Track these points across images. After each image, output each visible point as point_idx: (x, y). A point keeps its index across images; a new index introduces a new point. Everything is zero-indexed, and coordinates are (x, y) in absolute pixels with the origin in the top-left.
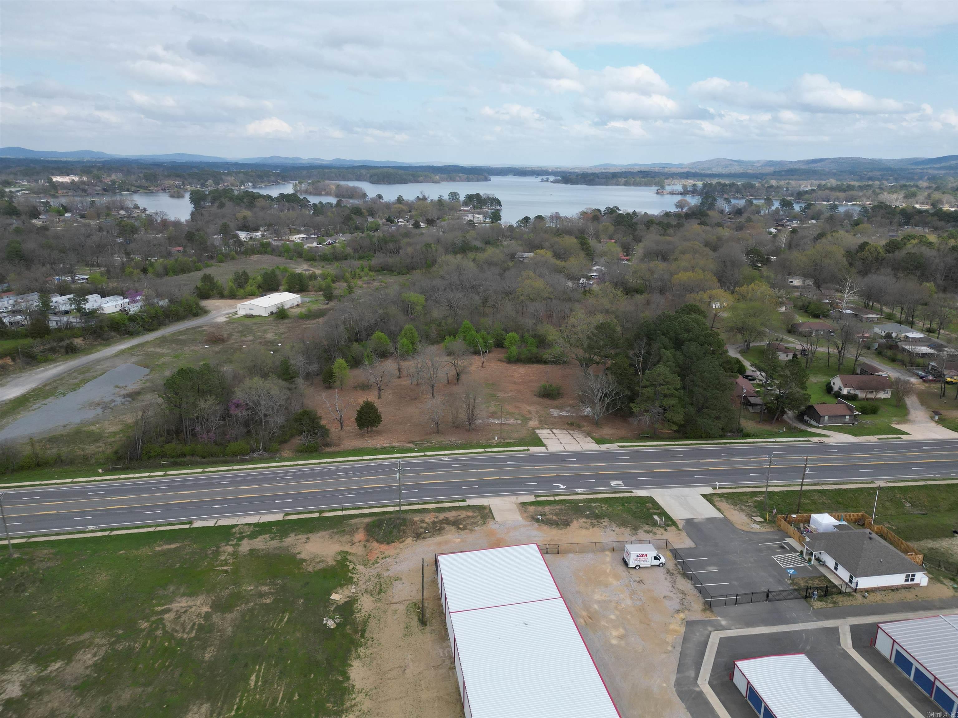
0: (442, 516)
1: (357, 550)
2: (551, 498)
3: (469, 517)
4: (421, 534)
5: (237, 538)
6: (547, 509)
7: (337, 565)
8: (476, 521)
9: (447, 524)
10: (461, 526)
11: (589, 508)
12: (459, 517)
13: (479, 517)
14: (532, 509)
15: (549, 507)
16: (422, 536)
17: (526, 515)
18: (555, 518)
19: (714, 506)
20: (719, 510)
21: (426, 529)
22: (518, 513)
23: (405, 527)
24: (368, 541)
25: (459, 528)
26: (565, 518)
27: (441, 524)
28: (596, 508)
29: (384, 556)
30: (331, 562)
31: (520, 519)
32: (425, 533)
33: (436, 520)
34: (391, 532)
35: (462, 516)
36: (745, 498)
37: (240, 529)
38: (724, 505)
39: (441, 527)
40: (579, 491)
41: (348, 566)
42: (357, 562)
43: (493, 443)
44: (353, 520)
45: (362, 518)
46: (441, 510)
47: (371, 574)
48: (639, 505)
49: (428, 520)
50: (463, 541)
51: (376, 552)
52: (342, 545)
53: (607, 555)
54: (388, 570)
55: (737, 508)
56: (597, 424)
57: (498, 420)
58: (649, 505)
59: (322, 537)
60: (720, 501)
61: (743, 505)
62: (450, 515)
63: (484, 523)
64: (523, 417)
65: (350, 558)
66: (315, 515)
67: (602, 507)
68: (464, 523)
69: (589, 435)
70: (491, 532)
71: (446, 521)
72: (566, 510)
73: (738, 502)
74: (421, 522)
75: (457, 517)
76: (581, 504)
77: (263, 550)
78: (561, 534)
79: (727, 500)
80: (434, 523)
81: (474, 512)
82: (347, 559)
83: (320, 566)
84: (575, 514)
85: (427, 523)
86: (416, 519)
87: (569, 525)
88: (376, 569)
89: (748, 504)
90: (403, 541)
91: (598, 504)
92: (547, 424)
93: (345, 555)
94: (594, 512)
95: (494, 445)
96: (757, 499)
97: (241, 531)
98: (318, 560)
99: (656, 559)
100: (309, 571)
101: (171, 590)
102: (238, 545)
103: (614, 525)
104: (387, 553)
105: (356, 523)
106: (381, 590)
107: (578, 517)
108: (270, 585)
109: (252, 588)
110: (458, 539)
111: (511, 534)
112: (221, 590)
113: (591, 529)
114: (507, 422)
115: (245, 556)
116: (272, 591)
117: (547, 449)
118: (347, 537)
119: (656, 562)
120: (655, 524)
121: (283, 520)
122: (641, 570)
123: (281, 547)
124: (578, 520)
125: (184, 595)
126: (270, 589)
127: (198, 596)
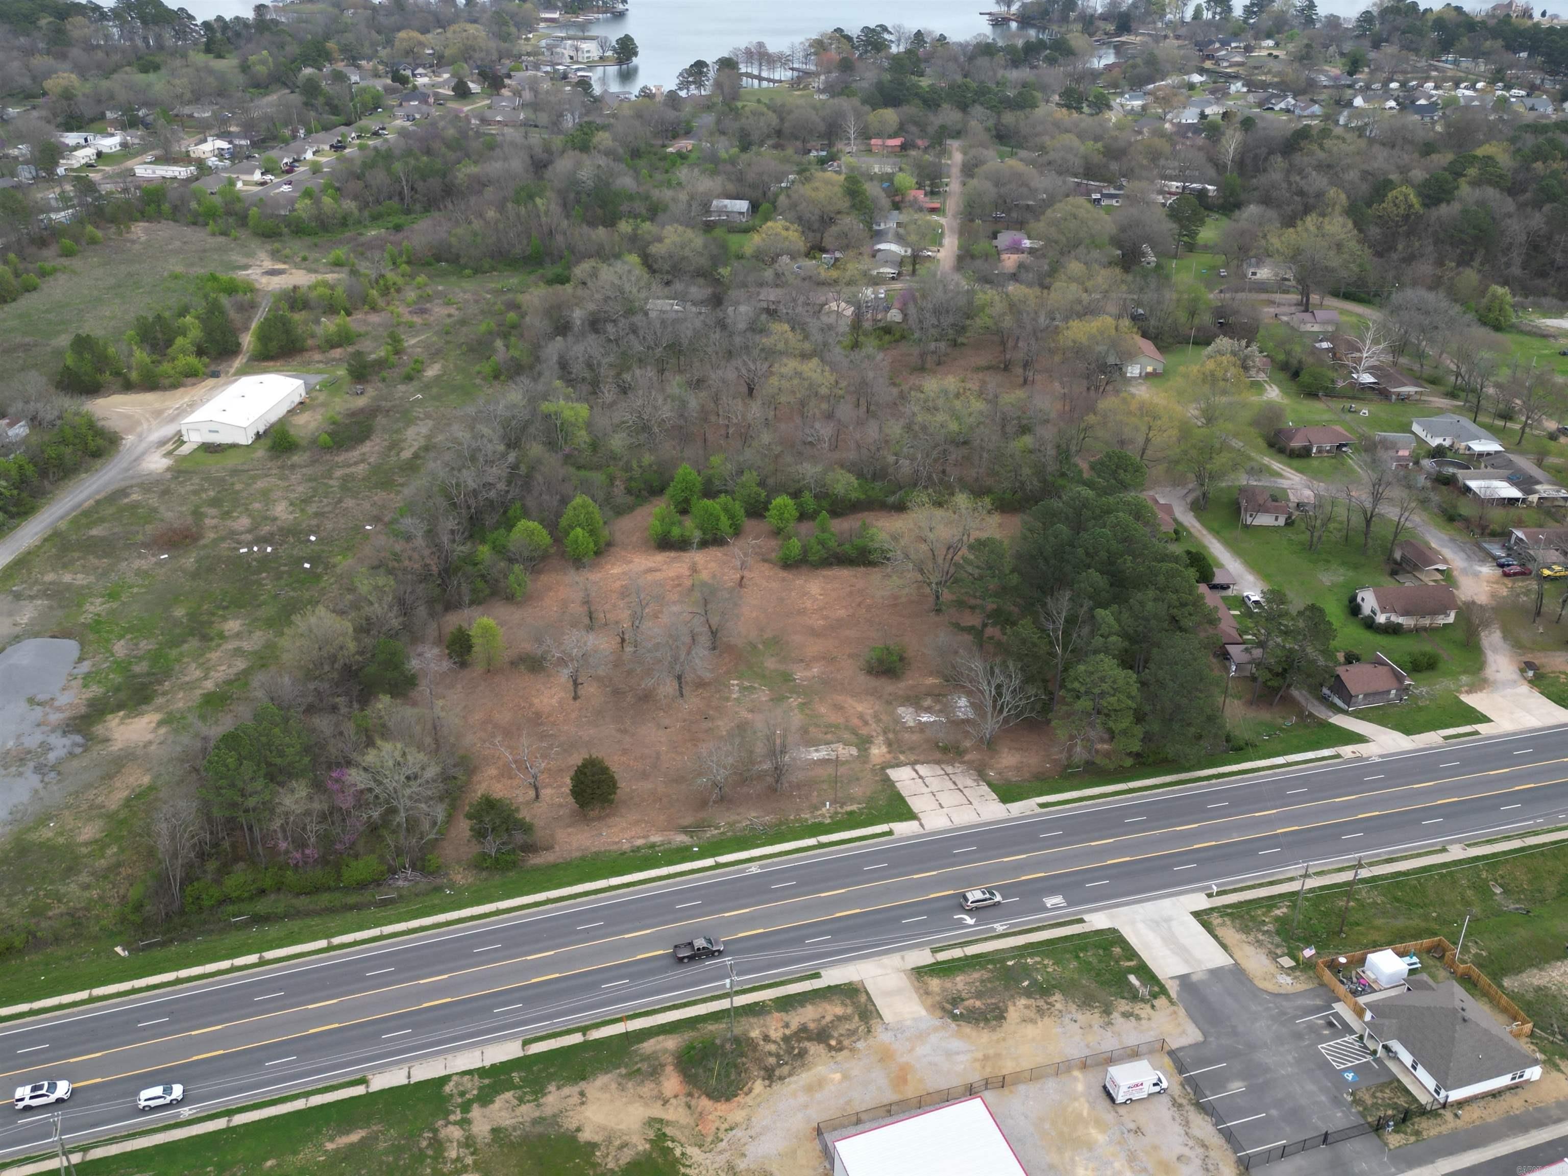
0: (794, 1020)
1: (676, 1114)
2: (957, 953)
3: (839, 1018)
4: (773, 1069)
5: (459, 1106)
6: (960, 982)
7: (652, 1150)
8: (854, 1026)
9: (809, 1039)
10: (833, 1043)
11: (1027, 971)
12: (824, 1022)
13: (857, 1017)
14: (935, 983)
15: (961, 977)
16: (777, 1073)
17: (929, 1001)
18: (978, 1004)
19: (1216, 937)
20: (1224, 946)
21: (778, 1056)
22: (915, 996)
23: (744, 1059)
24: (690, 1095)
25: (830, 1048)
26: (993, 1001)
27: (799, 1041)
28: (1037, 970)
29: (727, 1126)
30: (641, 1145)
31: (924, 1013)
32: (779, 1065)
33: (788, 1032)
34: (727, 1076)
35: (829, 1018)
36: (1259, 912)
37: (457, 1085)
38: (1230, 934)
39: (801, 1049)
40: (1000, 928)
41: (672, 1149)
42: (683, 1140)
43: (823, 816)
44: (645, 1045)
45: (661, 1038)
46: (786, 1003)
47: (716, 1166)
48: (1101, 952)
49: (776, 1034)
50: (845, 1077)
51: (710, 1117)
52: (646, 1105)
53: (1076, 1079)
54: (744, 1155)
55: (1251, 938)
56: (990, 745)
57: (817, 751)
58: (1117, 950)
59: (604, 1088)
60: (1223, 924)
61: (1260, 931)
62: (807, 1015)
63: (869, 1031)
64: (857, 735)
65: (668, 1131)
66: (577, 1039)
67: (1046, 966)
68: (836, 1034)
69: (981, 775)
70: (885, 1056)
71: (803, 1033)
72: (989, 980)
73: (1250, 924)
74: (764, 1040)
75: (819, 1020)
76: (1010, 963)
77: (514, 1129)
78: (998, 1041)
79: (1233, 921)
80: (786, 1039)
81: (843, 1004)
82: (664, 1135)
83: (627, 1156)
84: (1007, 988)
85: (775, 1042)
86: (755, 1034)
87: (1005, 1018)
88: (721, 1152)
89: (1266, 928)
90: (750, 1090)
91: (1038, 959)
92: (903, 752)
93: (657, 1126)
94: (1036, 980)
95: (828, 821)
96: (1278, 912)
97: (462, 1088)
98: (617, 1143)
99: (1155, 1084)
100: (612, 1170)
102: (465, 1122)
103: (1073, 1007)
104: (731, 1120)
105: (655, 1052)
107: (1013, 996)
110: (838, 1076)
111: (919, 1051)
113: (1039, 1024)
114: (834, 755)
115: (488, 1145)
117: (922, 825)
118: (650, 1085)
119: (1156, 1089)
120: (1134, 997)
121: (525, 1056)
122: (1135, 1105)
123: (542, 1118)
124: (1015, 1005)
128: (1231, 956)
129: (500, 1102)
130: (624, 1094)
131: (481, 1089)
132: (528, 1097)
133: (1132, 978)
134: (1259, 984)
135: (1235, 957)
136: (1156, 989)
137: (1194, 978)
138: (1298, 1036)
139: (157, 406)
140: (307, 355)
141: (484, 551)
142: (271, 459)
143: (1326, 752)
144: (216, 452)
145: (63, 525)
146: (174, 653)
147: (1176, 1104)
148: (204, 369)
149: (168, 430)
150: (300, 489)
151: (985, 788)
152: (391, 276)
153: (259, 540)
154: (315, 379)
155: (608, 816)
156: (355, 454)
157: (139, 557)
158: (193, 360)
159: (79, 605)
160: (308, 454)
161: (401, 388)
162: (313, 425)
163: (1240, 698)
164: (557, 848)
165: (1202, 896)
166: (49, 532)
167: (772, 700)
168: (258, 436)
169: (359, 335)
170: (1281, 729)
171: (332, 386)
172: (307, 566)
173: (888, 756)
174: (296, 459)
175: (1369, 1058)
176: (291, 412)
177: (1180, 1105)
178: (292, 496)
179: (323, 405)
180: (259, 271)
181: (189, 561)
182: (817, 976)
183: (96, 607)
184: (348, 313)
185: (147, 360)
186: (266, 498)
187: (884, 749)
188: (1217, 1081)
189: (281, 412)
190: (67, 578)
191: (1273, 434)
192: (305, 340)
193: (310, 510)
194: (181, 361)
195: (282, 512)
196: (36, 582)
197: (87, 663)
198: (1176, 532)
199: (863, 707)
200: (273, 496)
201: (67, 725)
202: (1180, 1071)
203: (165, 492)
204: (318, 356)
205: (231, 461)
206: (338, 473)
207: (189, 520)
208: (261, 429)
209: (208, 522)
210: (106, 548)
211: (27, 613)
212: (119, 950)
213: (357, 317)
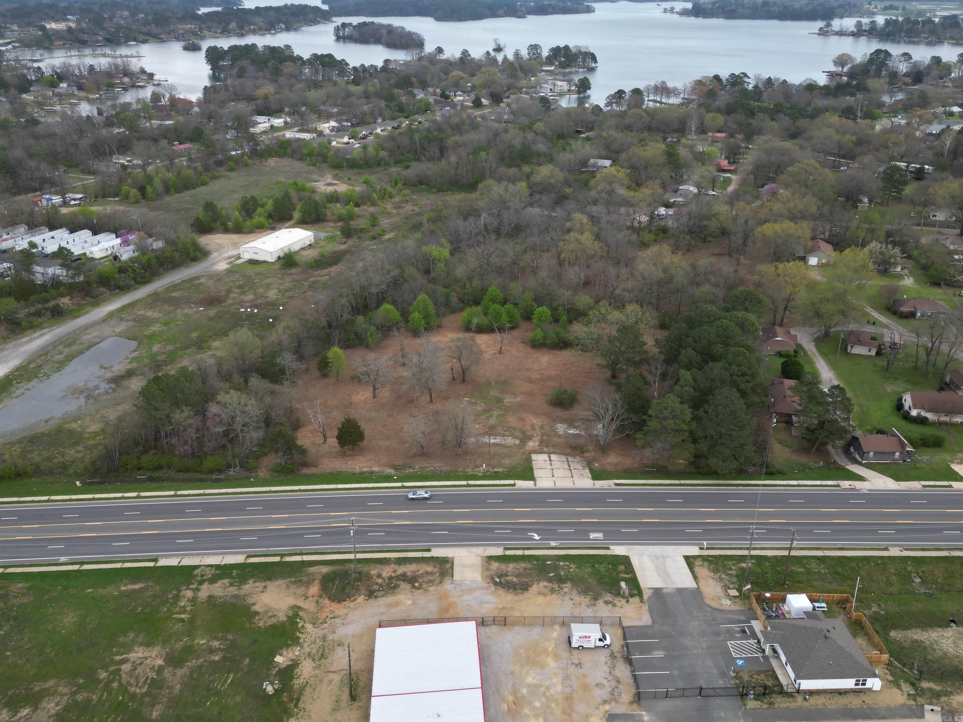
0: (401, 570)
1: (309, 605)
2: (520, 553)
3: (427, 573)
4: (374, 592)
5: (198, 581)
6: (511, 567)
7: (287, 621)
8: (433, 578)
9: (404, 580)
10: (417, 585)
11: (555, 568)
12: (417, 573)
13: (438, 574)
14: (495, 565)
15: (514, 565)
16: (375, 594)
17: (487, 573)
18: (515, 579)
19: (693, 572)
20: (695, 577)
21: (381, 586)
22: (480, 570)
23: (359, 583)
24: (320, 596)
25: (414, 587)
26: (526, 580)
27: (397, 580)
28: (563, 569)
29: (333, 616)
30: (282, 618)
31: (479, 578)
32: (379, 590)
33: (393, 575)
34: (343, 589)
35: (421, 572)
36: (731, 563)
37: (202, 570)
38: (703, 571)
39: (396, 584)
40: (553, 544)
41: (298, 623)
42: (307, 619)
43: (479, 472)
44: (312, 568)
45: (322, 567)
46: (401, 561)
47: (317, 635)
48: (610, 567)
49: (385, 574)
50: (414, 603)
51: (326, 610)
52: (296, 598)
53: (555, 630)
54: (334, 632)
55: (717, 576)
56: (603, 449)
57: (494, 439)
58: (622, 567)
59: (279, 586)
60: (702, 566)
61: (725, 573)
62: (409, 569)
63: (441, 582)
64: (524, 434)
65: (301, 613)
66: (277, 559)
67: (570, 568)
68: (421, 581)
69: (589, 464)
70: (445, 596)
71: (403, 577)
72: (530, 569)
73: (721, 568)
74: (377, 576)
75: (415, 572)
76: (548, 563)
77: (221, 597)
78: (516, 601)
79: (709, 565)
80: (390, 578)
81: (435, 567)
82: (298, 615)
83: (272, 621)
84: (538, 575)
85: (383, 578)
86: (374, 572)
87: (528, 590)
88: (323, 629)
89: (730, 572)
90: (355, 600)
91: (567, 563)
92: (547, 447)
93: (297, 610)
94: (559, 574)
95: (481, 474)
96: (744, 565)
97: (203, 573)
98: (270, 614)
99: (600, 640)
100: (260, 627)
101: (131, 637)
102: (198, 589)
103: (575, 592)
104: (336, 613)
105: (314, 573)
106: (322, 655)
107: (540, 580)
108: (221, 640)
109: (204, 642)
110: (410, 602)
111: (465, 598)
112: (176, 641)
113: (548, 597)
114: (503, 442)
115: (203, 603)
116: (222, 646)
117: (535, 484)
118: (303, 589)
119: (601, 644)
120: (618, 593)
121: (245, 563)
122: (585, 650)
123: (238, 595)
124: (538, 584)
125: (141, 644)
126: (220, 644)
127: (154, 646)
128: (697, 583)
129: (219, 583)
130: (287, 591)
131: (213, 575)
132: (236, 584)
133: (623, 584)
134: (707, 601)
135: (699, 584)
136: (636, 592)
137: (665, 591)
138: (718, 634)
139: (237, 240)
140: (325, 223)
141: (360, 319)
142: (281, 269)
143: (830, 483)
144: (254, 264)
145: (160, 290)
146: (181, 353)
147: (613, 656)
148: (268, 225)
149: (235, 252)
150: (288, 285)
151: (587, 471)
152: (389, 188)
153: (253, 306)
154: (323, 235)
155: (357, 455)
156: (326, 271)
157: (189, 308)
158: (262, 219)
159: (148, 326)
160: (301, 269)
161: (367, 242)
162: (310, 256)
163: (790, 448)
164: (320, 467)
165: (697, 548)
166: (152, 292)
167: (483, 410)
168: (279, 258)
169: (359, 216)
170: (810, 469)
171: (331, 239)
172: (271, 320)
173: (537, 448)
174: (293, 271)
175: (760, 655)
176: (303, 249)
177: (615, 657)
178: (281, 287)
179: (322, 247)
180: (323, 183)
181: (212, 312)
182: (429, 550)
183: (156, 328)
184: (357, 205)
185: (241, 219)
186: (268, 287)
187: (537, 443)
188: (646, 649)
189: (296, 248)
190: (149, 313)
191: (892, 302)
192: (326, 215)
193: (287, 295)
194: (257, 219)
195: (272, 294)
196: (134, 314)
197: (137, 353)
198: (795, 351)
199: (537, 421)
200: (271, 287)
201: (112, 379)
202: (625, 638)
203: (218, 280)
204: (331, 224)
205: (258, 269)
206: (312, 279)
207: (223, 293)
208: (282, 255)
209: (232, 295)
210: (175, 302)
211: (122, 327)
212: (78, 483)
213: (361, 208)
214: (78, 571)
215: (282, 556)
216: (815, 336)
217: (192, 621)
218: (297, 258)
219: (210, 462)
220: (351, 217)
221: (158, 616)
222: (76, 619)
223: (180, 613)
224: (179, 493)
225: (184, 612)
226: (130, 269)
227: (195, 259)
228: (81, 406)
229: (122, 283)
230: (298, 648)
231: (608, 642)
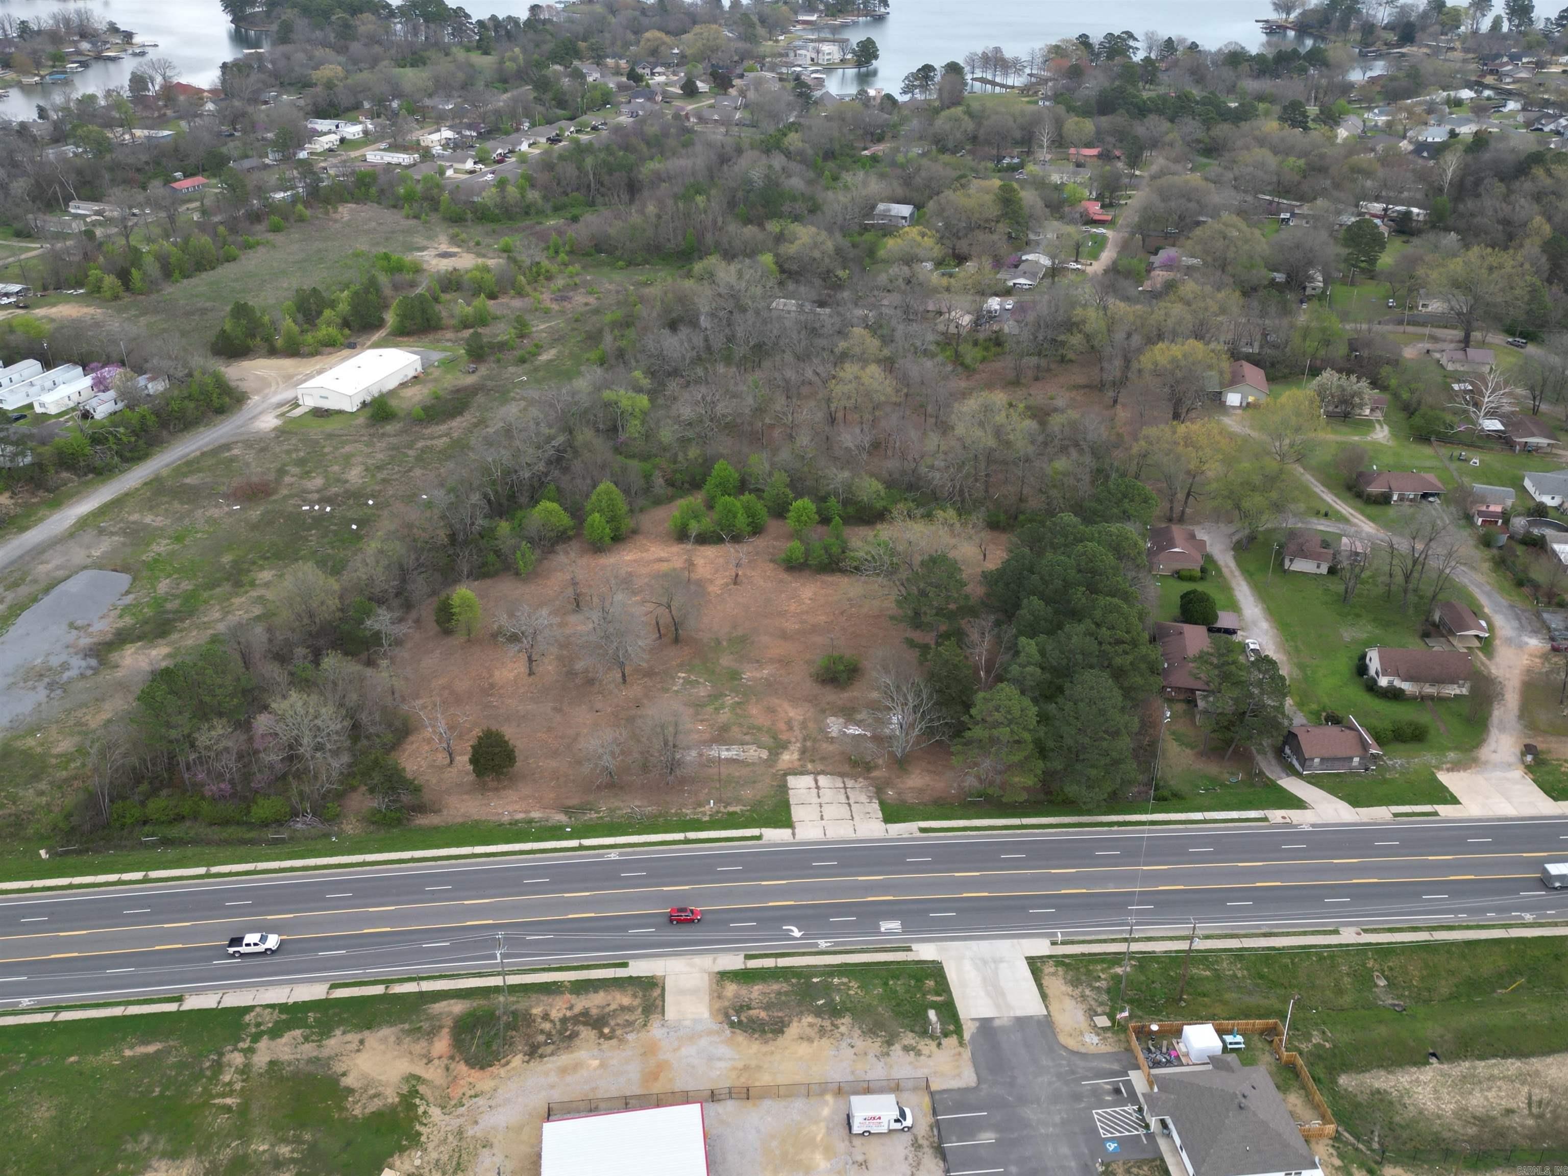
0: (581, 1003)
1: (433, 1074)
2: (769, 963)
3: (623, 1009)
4: (538, 1047)
5: (251, 1035)
6: (756, 991)
7: (400, 1102)
8: (633, 1018)
9: (585, 1024)
10: (606, 1030)
11: (827, 989)
12: (607, 1010)
13: (640, 1010)
14: (731, 989)
15: (761, 987)
16: (540, 1051)
18: (763, 1014)
19: (1040, 986)
20: (1044, 996)
21: (549, 1035)
22: (707, 998)
23: (514, 1033)
24: (452, 1058)
25: (602, 1035)
26: (780, 1014)
27: (575, 1024)
28: (839, 990)
29: (472, 1092)
30: (392, 1098)
31: (706, 1015)
32: (546, 1044)
33: (569, 1014)
34: (488, 1044)
35: (613, 1007)
36: (1099, 967)
37: (258, 1015)
38: (1056, 984)
39: (573, 1031)
40: (823, 944)
41: (416, 1106)
42: (431, 1099)
43: (704, 814)
44: (437, 1005)
45: (452, 1001)
46: (581, 987)
47: (449, 1128)
48: (913, 983)
49: (555, 1014)
50: (603, 1065)
51: (461, 1082)
52: (412, 1061)
53: (826, 1103)
54: (476, 1123)
55: (1077, 992)
56: (901, 764)
57: (728, 750)
58: (930, 983)
59: (384, 1040)
60: (1054, 974)
61: (1091, 986)
62: (594, 1001)
63: (645, 1025)
64: (775, 738)
65: (422, 1089)
66: (379, 990)
67: (849, 988)
68: (612, 1023)
69: (879, 793)
70: (650, 1050)
71: (585, 1018)
72: (786, 994)
73: (1083, 978)
74: (543, 1018)
75: (603, 1007)
76: (815, 980)
77: (289, 1064)
78: (765, 1054)
79: (1066, 973)
80: (564, 1020)
81: (635, 996)
82: (417, 1092)
83: (375, 1105)
84: (800, 1004)
85: (552, 1021)
86: (537, 1011)
87: (783, 1032)
88: (458, 1117)
89: (1098, 984)
90: (508, 1063)
91: (845, 980)
92: (813, 761)
93: (414, 1082)
94: (833, 1000)
95: (707, 818)
96: (1119, 970)
97: (260, 1020)
98: (372, 1092)
99: (897, 1121)
100: (356, 1116)
101: (145, 1143)
102: (250, 1051)
103: (857, 1032)
104: (480, 1087)
105: (440, 1014)
106: (458, 1164)
107: (802, 1013)
108: (293, 1142)
109: (266, 1147)
110: (596, 1063)
111: (684, 1051)
112: (219, 1148)
113: (816, 1043)
114: (742, 756)
115: (261, 1075)
116: (295, 1155)
117: (794, 834)
118: (423, 1043)
119: (898, 1126)
120: (924, 1032)
121: (327, 999)
122: (872, 1138)
123: (318, 1059)
124: (799, 1022)
125: (164, 1155)
126: (292, 1152)
127: (184, 1158)
128: (1047, 1007)
129: (287, 1037)
130: (398, 1048)
131: (276, 1023)
132: (314, 1038)
133: (932, 1014)
134: (1063, 1039)
135: (1050, 1008)
136: (952, 1028)
137: (997, 1023)
138: (1077, 1097)
139: (291, 371)
140: (439, 335)
141: (504, 527)
142: (368, 426)
143: (1253, 814)
144: (322, 416)
145: (164, 473)
146: (206, 595)
147: (916, 1145)
148: (342, 340)
149: (288, 395)
150: (380, 456)
151: (876, 806)
152: (545, 263)
153: (324, 501)
154: (436, 356)
155: (504, 788)
156: (443, 428)
157: (216, 506)
158: (333, 331)
159: (148, 544)
160: (401, 424)
161: (512, 369)
162: (418, 398)
163: (1192, 748)
164: (445, 812)
165: (1046, 942)
166: (152, 477)
167: (709, 696)
168: (364, 404)
169: (495, 318)
170: (1223, 785)
171: (449, 364)
172: (354, 527)
173: (797, 764)
174: (389, 428)
175: (1142, 1132)
176: (403, 385)
177: (920, 1146)
178: (370, 462)
179: (436, 380)
180: (433, 252)
181: (255, 513)
182: (625, 965)
183: (161, 547)
184: (492, 296)
185: (295, 329)
186: (347, 462)
187: (796, 756)
188: (968, 1129)
189: (392, 384)
190: (148, 519)
191: (1354, 476)
192: (440, 319)
193: (380, 476)
194: (324, 331)
195: (355, 476)
196: (121, 520)
197: (131, 596)
198: (1203, 570)
199: (795, 713)
200: (354, 460)
201: (91, 650)
202: (935, 1113)
203: (263, 450)
204: (449, 335)
205: (331, 426)
206: (420, 444)
207: (272, 476)
208: (368, 399)
209: (287, 479)
210: (192, 495)
211: (104, 546)
212: (43, 853)
213: (500, 301)
214: (52, 1024)
215: (388, 982)
216: (1235, 539)
217: (243, 1110)
218: (394, 403)
219: (263, 809)
220: (482, 320)
221: (188, 1102)
222: (54, 1113)
223: (223, 1095)
224: (215, 870)
225: (231, 1093)
226: (111, 438)
227: (221, 411)
228: (40, 704)
229: (98, 463)
230: (419, 1153)
231: (908, 1122)
